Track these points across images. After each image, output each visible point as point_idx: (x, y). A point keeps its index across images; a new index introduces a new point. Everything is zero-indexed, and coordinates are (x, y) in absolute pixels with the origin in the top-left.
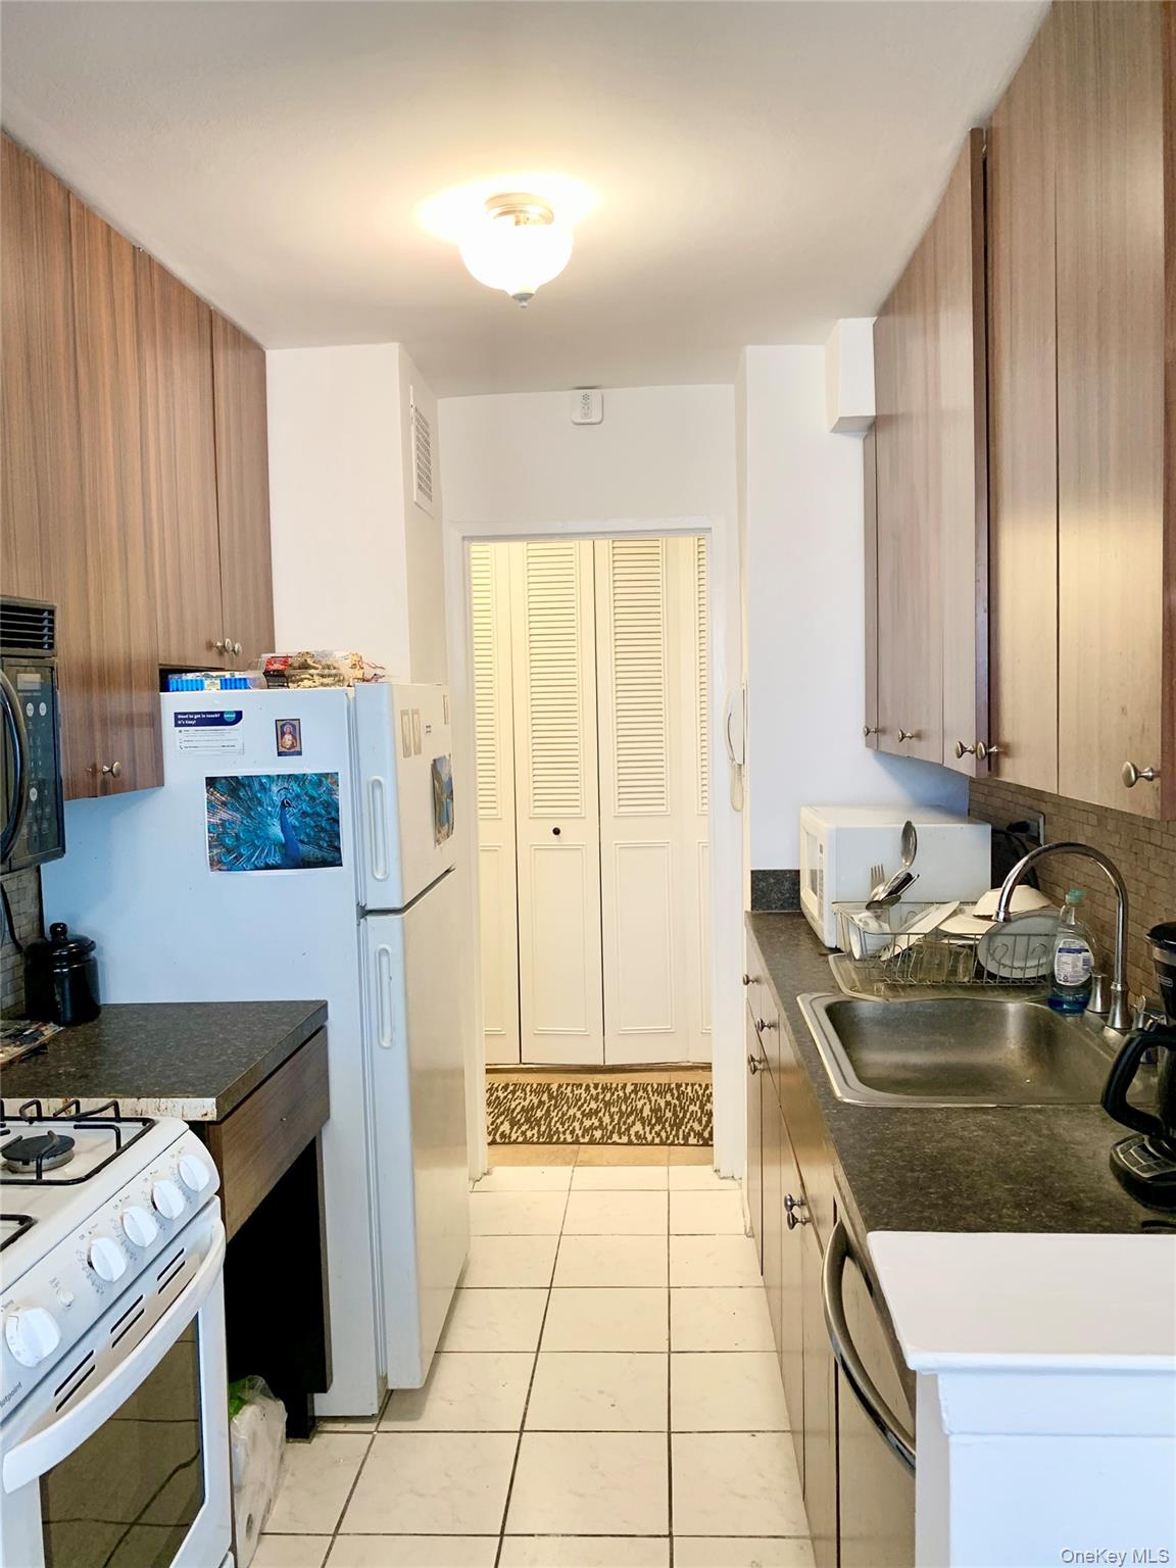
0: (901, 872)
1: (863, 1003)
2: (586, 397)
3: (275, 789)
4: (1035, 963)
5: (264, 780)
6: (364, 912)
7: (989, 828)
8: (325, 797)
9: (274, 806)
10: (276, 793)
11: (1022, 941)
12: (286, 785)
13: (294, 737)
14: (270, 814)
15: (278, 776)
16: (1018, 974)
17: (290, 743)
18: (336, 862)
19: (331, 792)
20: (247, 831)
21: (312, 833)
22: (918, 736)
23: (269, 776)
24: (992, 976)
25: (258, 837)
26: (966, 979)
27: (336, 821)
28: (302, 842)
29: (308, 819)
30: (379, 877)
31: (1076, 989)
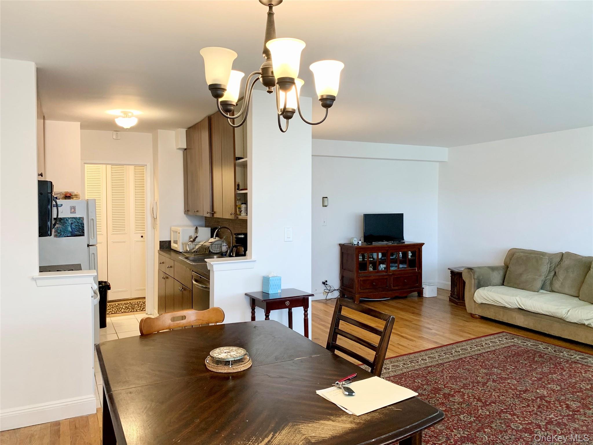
0: (196, 236)
1: (191, 257)
2: (117, 133)
3: (70, 220)
4: (219, 250)
5: (67, 218)
6: (88, 246)
7: (210, 228)
8: (81, 222)
9: (69, 224)
10: (70, 221)
11: (217, 245)
12: (72, 219)
13: (74, 210)
14: (68, 225)
15: (70, 218)
16: (216, 252)
17: (73, 211)
18: (83, 235)
19: (82, 221)
20: (63, 229)
21: (78, 229)
22: (197, 211)
23: (68, 218)
24: (212, 252)
25: (65, 230)
26: (207, 253)
27: (84, 227)
28: (76, 231)
29: (77, 227)
30: (93, 238)
31: (225, 252)
